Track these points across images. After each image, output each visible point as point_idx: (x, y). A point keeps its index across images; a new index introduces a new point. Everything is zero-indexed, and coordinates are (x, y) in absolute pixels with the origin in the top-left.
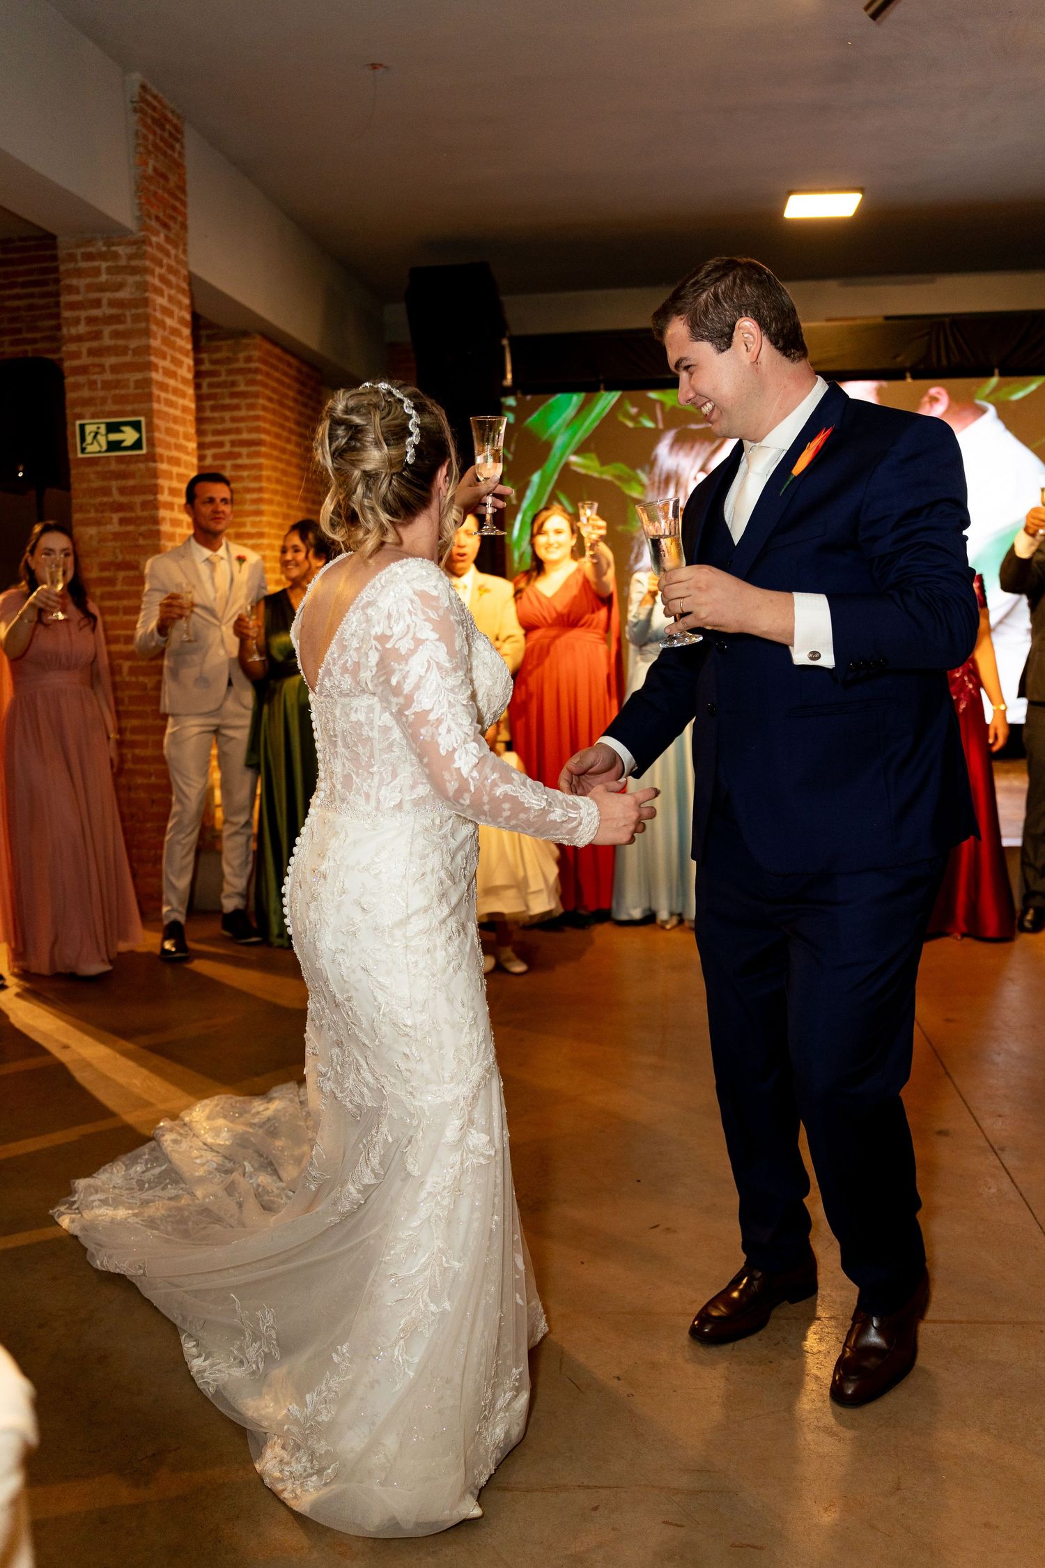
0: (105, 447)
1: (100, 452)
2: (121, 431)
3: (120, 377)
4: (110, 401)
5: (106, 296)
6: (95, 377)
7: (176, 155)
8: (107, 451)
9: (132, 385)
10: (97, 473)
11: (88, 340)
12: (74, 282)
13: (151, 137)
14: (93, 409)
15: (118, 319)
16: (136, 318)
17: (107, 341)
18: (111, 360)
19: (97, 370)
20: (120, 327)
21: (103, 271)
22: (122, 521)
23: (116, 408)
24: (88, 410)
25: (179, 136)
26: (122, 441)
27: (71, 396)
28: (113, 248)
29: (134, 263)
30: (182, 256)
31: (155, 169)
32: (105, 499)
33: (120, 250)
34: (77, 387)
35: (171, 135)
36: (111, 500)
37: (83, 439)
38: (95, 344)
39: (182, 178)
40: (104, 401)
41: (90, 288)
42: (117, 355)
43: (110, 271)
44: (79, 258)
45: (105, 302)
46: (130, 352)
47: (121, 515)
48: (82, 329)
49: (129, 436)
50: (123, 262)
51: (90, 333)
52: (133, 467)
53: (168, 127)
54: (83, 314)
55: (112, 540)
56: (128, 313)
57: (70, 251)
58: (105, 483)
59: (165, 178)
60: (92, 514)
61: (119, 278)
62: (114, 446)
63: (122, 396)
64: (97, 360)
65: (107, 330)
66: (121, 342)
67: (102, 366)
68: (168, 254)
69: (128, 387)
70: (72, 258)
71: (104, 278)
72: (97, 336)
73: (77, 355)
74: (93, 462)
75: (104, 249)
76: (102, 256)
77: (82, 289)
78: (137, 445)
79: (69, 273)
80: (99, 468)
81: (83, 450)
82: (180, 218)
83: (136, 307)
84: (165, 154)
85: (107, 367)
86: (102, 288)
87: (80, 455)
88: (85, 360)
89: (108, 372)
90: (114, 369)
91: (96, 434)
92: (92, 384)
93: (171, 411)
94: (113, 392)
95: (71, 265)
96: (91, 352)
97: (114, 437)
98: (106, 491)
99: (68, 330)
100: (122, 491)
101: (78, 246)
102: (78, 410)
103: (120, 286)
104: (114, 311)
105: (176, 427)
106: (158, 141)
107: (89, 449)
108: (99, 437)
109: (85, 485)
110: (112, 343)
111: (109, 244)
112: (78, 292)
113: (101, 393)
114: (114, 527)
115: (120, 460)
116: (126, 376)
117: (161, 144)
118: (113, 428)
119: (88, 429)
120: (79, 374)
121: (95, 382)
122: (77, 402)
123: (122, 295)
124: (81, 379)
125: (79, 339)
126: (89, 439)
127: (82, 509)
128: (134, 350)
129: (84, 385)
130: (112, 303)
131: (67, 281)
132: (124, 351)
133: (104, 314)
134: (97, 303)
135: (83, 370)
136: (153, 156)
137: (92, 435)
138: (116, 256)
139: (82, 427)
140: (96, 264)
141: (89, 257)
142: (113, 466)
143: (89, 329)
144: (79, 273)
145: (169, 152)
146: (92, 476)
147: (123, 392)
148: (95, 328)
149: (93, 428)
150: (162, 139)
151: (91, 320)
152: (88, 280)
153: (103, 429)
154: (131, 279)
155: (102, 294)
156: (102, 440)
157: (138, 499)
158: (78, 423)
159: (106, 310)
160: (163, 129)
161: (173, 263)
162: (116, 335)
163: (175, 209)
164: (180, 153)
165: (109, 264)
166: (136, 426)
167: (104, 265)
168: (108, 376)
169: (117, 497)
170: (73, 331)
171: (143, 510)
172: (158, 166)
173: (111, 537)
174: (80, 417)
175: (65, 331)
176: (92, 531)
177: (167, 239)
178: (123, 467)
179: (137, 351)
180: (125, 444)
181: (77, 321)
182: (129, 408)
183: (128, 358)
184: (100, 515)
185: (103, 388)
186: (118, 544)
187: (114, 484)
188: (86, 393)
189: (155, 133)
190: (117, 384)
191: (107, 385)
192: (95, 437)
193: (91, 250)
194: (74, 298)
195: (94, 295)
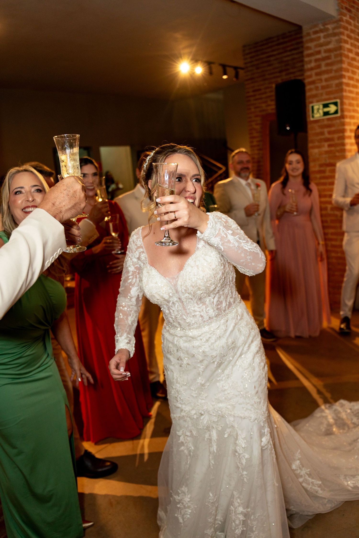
0: (322, 115)
1: (320, 117)
2: (329, 107)
3: (329, 83)
4: (324, 94)
5: (323, 49)
6: (318, 85)
9: (334, 86)
10: (319, 126)
11: (315, 69)
12: (310, 44)
14: (317, 99)
15: (328, 58)
16: (336, 56)
17: (324, 68)
18: (325, 76)
19: (318, 81)
20: (329, 61)
21: (322, 37)
22: (329, 146)
23: (327, 97)
24: (315, 100)
26: (329, 111)
27: (308, 94)
28: (327, 26)
29: (336, 31)
32: (322, 137)
33: (329, 26)
34: (311, 90)
36: (324, 137)
37: (313, 112)
38: (318, 70)
40: (322, 94)
41: (316, 46)
42: (328, 74)
43: (325, 37)
44: (312, 33)
45: (323, 51)
46: (333, 72)
47: (329, 143)
48: (313, 65)
49: (332, 109)
50: (330, 32)
51: (316, 66)
52: (334, 122)
54: (313, 58)
55: (325, 154)
56: (333, 54)
57: (308, 31)
58: (322, 130)
60: (317, 144)
61: (328, 39)
62: (326, 114)
63: (330, 91)
64: (319, 77)
65: (323, 63)
66: (330, 68)
67: (321, 80)
68: (350, 24)
69: (332, 87)
70: (309, 34)
71: (322, 40)
72: (319, 67)
73: (310, 76)
74: (317, 121)
75: (322, 27)
76: (321, 31)
77: (313, 47)
78: (336, 112)
79: (307, 41)
80: (319, 124)
81: (313, 117)
83: (336, 51)
85: (323, 80)
86: (321, 45)
87: (312, 119)
88: (314, 78)
89: (324, 82)
90: (326, 80)
91: (318, 109)
92: (317, 88)
94: (326, 90)
95: (309, 38)
96: (317, 74)
97: (326, 110)
98: (322, 133)
101: (311, 29)
102: (311, 100)
103: (329, 43)
104: (326, 55)
105: (353, 102)
107: (316, 116)
108: (320, 110)
109: (314, 132)
110: (326, 68)
111: (324, 25)
112: (311, 49)
113: (321, 92)
114: (326, 148)
115: (329, 119)
116: (332, 82)
118: (326, 106)
119: (316, 107)
120: (311, 84)
122: (310, 97)
123: (331, 46)
124: (312, 86)
125: (312, 69)
126: (315, 111)
127: (312, 142)
129: (314, 89)
130: (326, 51)
131: (307, 45)
132: (331, 71)
133: (322, 56)
134: (319, 52)
135: (313, 82)
138: (327, 29)
139: (313, 107)
140: (318, 35)
141: (316, 32)
142: (326, 123)
143: (316, 64)
144: (312, 40)
146: (317, 128)
147: (330, 89)
148: (318, 63)
149: (318, 107)
151: (316, 60)
152: (315, 43)
153: (321, 107)
154: (334, 39)
156: (321, 112)
157: (336, 136)
158: (311, 105)
159: (324, 55)
165: (325, 33)
166: (336, 104)
167: (322, 35)
168: (324, 84)
169: (327, 136)
170: (310, 66)
171: (338, 140)
174: (312, 102)
175: (306, 67)
176: (317, 150)
178: (329, 122)
179: (336, 71)
180: (331, 112)
181: (310, 62)
182: (332, 96)
183: (333, 74)
184: (319, 144)
186: (327, 156)
187: (326, 130)
188: (314, 92)
190: (328, 87)
191: (323, 88)
192: (318, 111)
193: (317, 29)
194: (309, 52)
195: (317, 49)
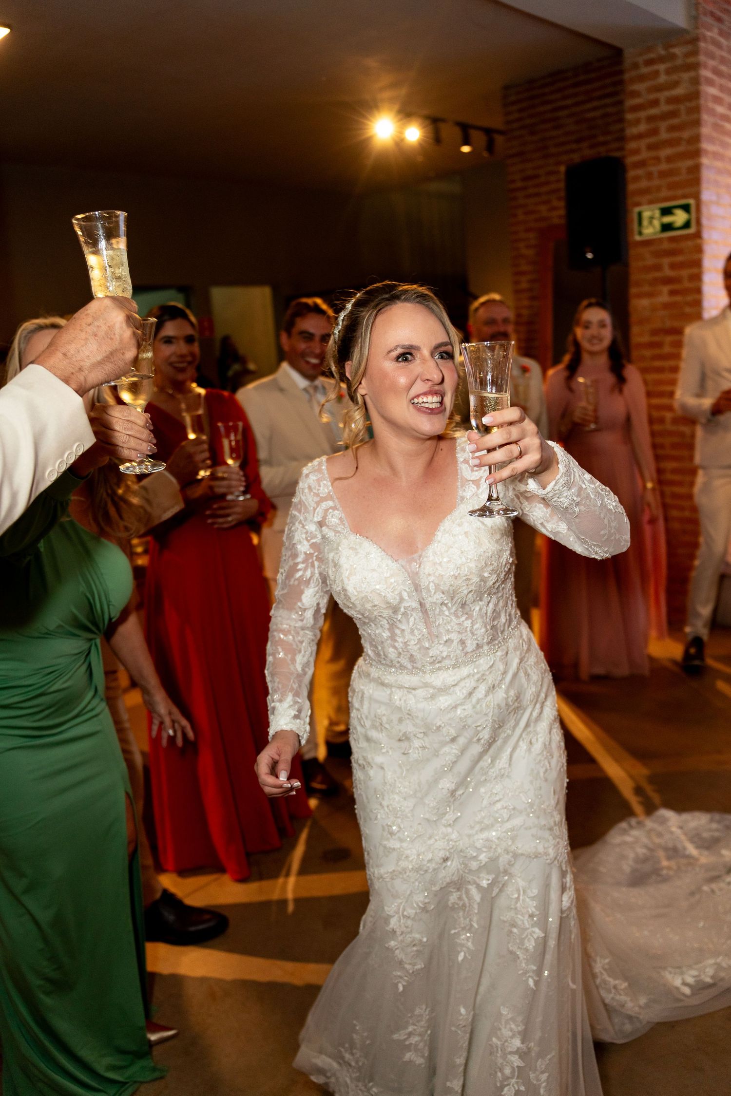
0: (659, 229)
1: (655, 234)
2: (673, 214)
3: (674, 165)
4: (664, 188)
5: (663, 95)
6: (652, 169)
8: (661, 232)
9: (684, 171)
10: (652, 253)
11: (647, 137)
12: (638, 87)
14: (649, 197)
15: (673, 114)
16: (688, 111)
17: (664, 135)
18: (667, 152)
19: (654, 162)
20: (675, 121)
21: (662, 73)
22: (671, 293)
23: (669, 194)
24: (644, 199)
26: (674, 223)
27: (631, 187)
28: (672, 50)
32: (658, 275)
33: (677, 51)
34: (637, 179)
36: (661, 275)
37: (640, 224)
38: (653, 140)
40: (659, 189)
41: (650, 90)
42: (672, 146)
43: (668, 72)
44: (642, 64)
45: (663, 100)
46: (684, 143)
47: (671, 287)
48: (643, 127)
49: (680, 217)
50: (679, 62)
51: (649, 130)
52: (683, 245)
54: (643, 114)
55: (662, 310)
56: (683, 107)
57: (635, 60)
58: (658, 261)
60: (646, 288)
61: (675, 77)
62: (667, 227)
63: (675, 183)
64: (653, 154)
65: (663, 125)
66: (675, 135)
67: (658, 159)
68: (720, 47)
69: (681, 174)
70: (636, 65)
71: (663, 79)
72: (655, 132)
73: (637, 152)
74: (648, 243)
75: (663, 52)
76: (661, 60)
77: (643, 92)
78: (687, 225)
79: (632, 80)
80: (652, 249)
81: (640, 233)
83: (689, 100)
85: (663, 159)
86: (659, 89)
87: (638, 238)
88: (645, 155)
89: (664, 163)
90: (669, 159)
91: (652, 218)
92: (649, 176)
94: (668, 180)
95: (635, 73)
96: (650, 147)
97: (667, 219)
98: (658, 268)
99: (631, 130)
101: (641, 54)
102: (637, 199)
103: (676, 84)
104: (671, 107)
107: (646, 232)
108: (654, 221)
109: (641, 264)
110: (668, 136)
111: (667, 47)
112: (640, 96)
113: (657, 182)
114: (665, 298)
115: (672, 239)
116: (680, 164)
118: (666, 212)
119: (646, 214)
120: (639, 167)
121: (652, 173)
122: (636, 192)
123: (679, 91)
124: (640, 172)
125: (640, 136)
126: (645, 223)
127: (637, 284)
128: (685, 140)
129: (643, 176)
130: (671, 100)
131: (631, 88)
132: (678, 142)
133: (662, 111)
134: (655, 103)
135: (642, 164)
137: (649, 219)
138: (673, 57)
139: (640, 214)
140: (655, 67)
141: (649, 62)
142: (666, 246)
143: (648, 127)
144: (642, 78)
146: (647, 256)
147: (676, 179)
148: (654, 125)
149: (650, 213)
151: (650, 119)
152: (648, 84)
153: (657, 213)
154: (686, 76)
155: (661, 94)
156: (657, 223)
157: (685, 273)
158: (637, 210)
159: (664, 108)
162: (672, 128)
165: (669, 65)
166: (686, 208)
167: (662, 67)
168: (664, 166)
169: (668, 272)
170: (636, 130)
171: (692, 282)
173: (661, 307)
174: (638, 204)
175: (628, 131)
176: (646, 302)
178: (673, 245)
179: (688, 142)
180: (677, 225)
181: (638, 121)
182: (680, 192)
183: (681, 148)
184: (652, 288)
185: (659, 178)
186: (667, 313)
187: (666, 261)
188: (644, 184)
190: (671, 173)
191: (663, 174)
192: (651, 221)
193: (652, 55)
194: (636, 101)
195: (652, 96)
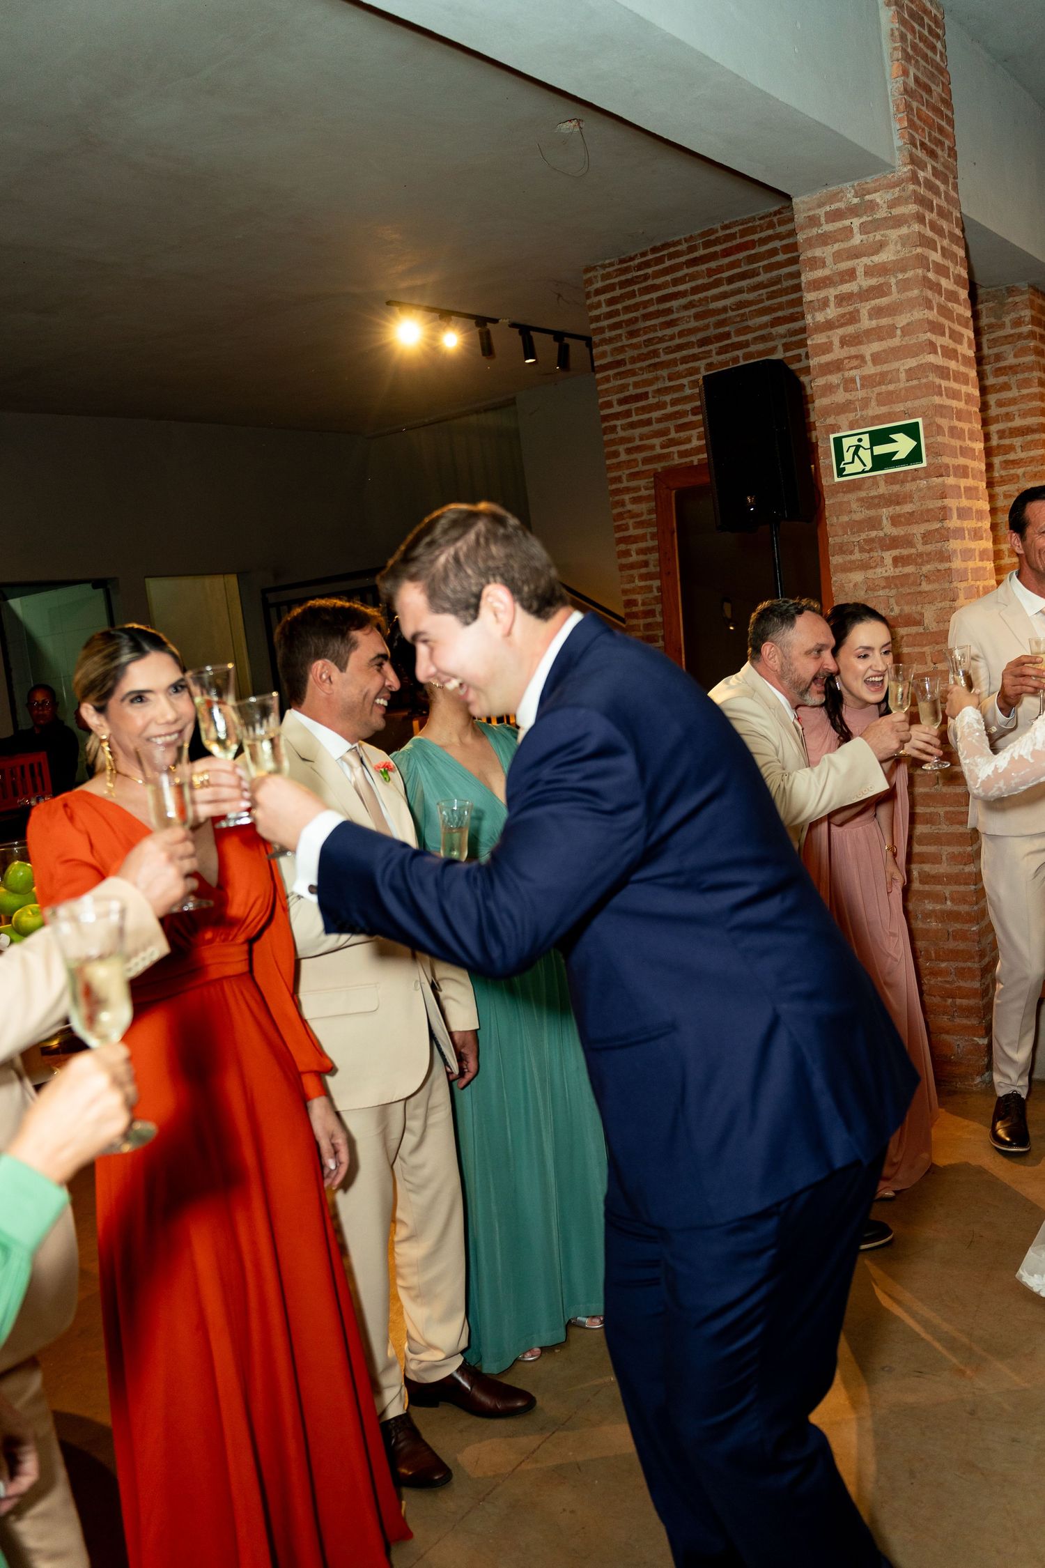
0: (869, 465)
1: (863, 472)
2: (894, 441)
3: (885, 368)
4: (873, 403)
5: (861, 264)
6: (853, 373)
7: (938, 58)
8: (871, 470)
9: (903, 376)
10: (860, 500)
11: (842, 326)
12: (818, 252)
13: (909, 37)
14: (851, 416)
15: (880, 291)
17: (866, 323)
18: (876, 347)
19: (855, 363)
20: (883, 301)
21: (856, 230)
22: (896, 561)
23: (884, 410)
24: (843, 420)
25: (940, 32)
26: (895, 453)
27: (820, 403)
28: (868, 197)
29: (896, 211)
30: (952, 193)
31: (917, 80)
32: (873, 534)
33: (877, 197)
34: (829, 389)
35: (931, 31)
36: (881, 534)
37: (840, 457)
38: (850, 329)
39: (946, 87)
40: (865, 403)
41: (838, 256)
42: (881, 339)
43: (864, 228)
44: (823, 220)
45: (860, 271)
46: (899, 332)
47: (896, 552)
48: (832, 312)
49: (902, 445)
50: (881, 214)
51: (843, 315)
52: (909, 487)
53: (926, 20)
54: (832, 292)
55: (884, 588)
56: (893, 281)
57: (811, 213)
58: (872, 513)
59: (929, 91)
60: (857, 556)
61: (877, 236)
62: (881, 462)
63: (890, 393)
64: (853, 351)
65: (865, 308)
66: (884, 321)
67: (861, 358)
68: (937, 192)
69: (899, 381)
70: (813, 221)
71: (857, 239)
72: (853, 318)
73: (827, 348)
74: (854, 486)
75: (856, 201)
76: (853, 211)
77: (829, 260)
78: (915, 456)
79: (810, 243)
80: (863, 494)
81: (841, 472)
82: (947, 143)
83: (904, 270)
84: (925, 57)
85: (868, 358)
86: (855, 254)
87: (837, 479)
88: (838, 353)
89: (869, 363)
90: (876, 359)
91: (858, 447)
92: (849, 384)
93: (954, 403)
94: (877, 390)
95: (815, 231)
97: (880, 450)
98: (874, 523)
99: (813, 318)
100: (895, 521)
101: (820, 205)
102: (831, 420)
103: (881, 246)
104: (873, 282)
105: (960, 424)
106: (917, 41)
107: (849, 469)
108: (861, 452)
109: (845, 518)
110: (874, 323)
111: (860, 194)
112: (824, 265)
113: (861, 394)
114: (888, 570)
115: (891, 479)
116: (895, 365)
117: (921, 45)
118: (879, 437)
119: (846, 443)
120: (831, 372)
121: (853, 380)
122: (827, 412)
123: (884, 257)
124: (834, 379)
125: (829, 325)
126: (848, 456)
127: (842, 550)
128: (902, 329)
129: (838, 385)
130: (869, 272)
131: (809, 254)
132: (891, 331)
133: (860, 287)
134: (851, 275)
135: (837, 366)
136: (913, 62)
137: (852, 449)
138: (872, 206)
139: (838, 442)
140: (847, 222)
141: (836, 216)
142: (883, 489)
143: (841, 311)
144: (825, 239)
145: (930, 54)
146: (854, 506)
147: (891, 387)
148: (851, 308)
149: (853, 441)
150: (922, 38)
151: (842, 299)
152: (837, 247)
153: (866, 438)
154: (893, 234)
155: (857, 261)
156: (866, 455)
157: (918, 530)
158: (832, 436)
159: (863, 282)
160: (922, 25)
161: (944, 204)
162: (877, 312)
163: (941, 130)
164: (941, 54)
165: (865, 219)
166: (912, 431)
167: (856, 222)
168: (870, 369)
169: (888, 529)
170: (820, 317)
171: (925, 543)
172: (919, 75)
173: (883, 584)
174: (834, 428)
175: (809, 319)
176: (858, 577)
177: (936, 172)
178: (896, 488)
179: (907, 331)
180: (896, 458)
181: (825, 303)
182: (899, 407)
183: (896, 342)
184: (867, 555)
185: (863, 386)
186: (893, 592)
187: (885, 512)
188: (840, 397)
189: (913, 31)
190: (883, 378)
191: (868, 382)
192: (856, 453)
193: (841, 205)
194: (819, 273)
195: (845, 265)
